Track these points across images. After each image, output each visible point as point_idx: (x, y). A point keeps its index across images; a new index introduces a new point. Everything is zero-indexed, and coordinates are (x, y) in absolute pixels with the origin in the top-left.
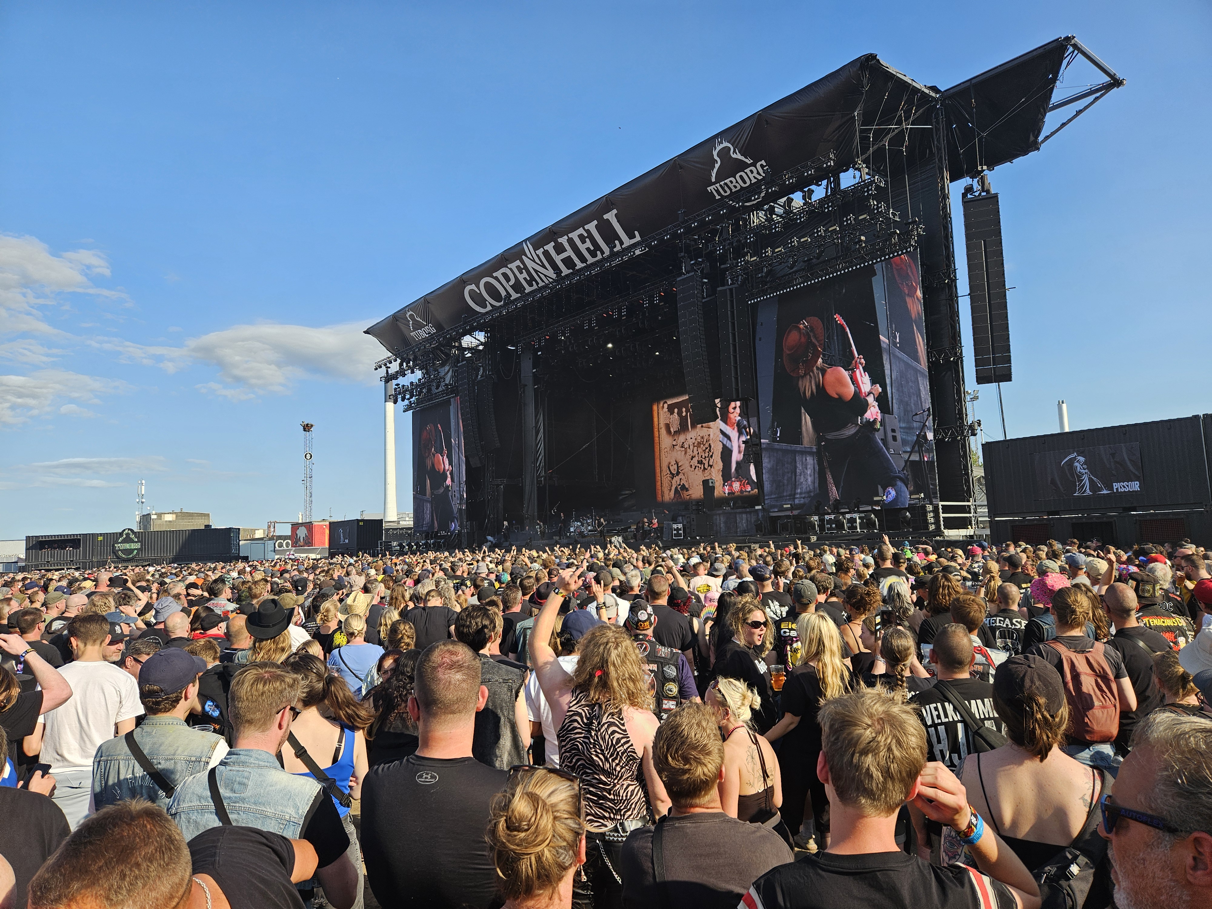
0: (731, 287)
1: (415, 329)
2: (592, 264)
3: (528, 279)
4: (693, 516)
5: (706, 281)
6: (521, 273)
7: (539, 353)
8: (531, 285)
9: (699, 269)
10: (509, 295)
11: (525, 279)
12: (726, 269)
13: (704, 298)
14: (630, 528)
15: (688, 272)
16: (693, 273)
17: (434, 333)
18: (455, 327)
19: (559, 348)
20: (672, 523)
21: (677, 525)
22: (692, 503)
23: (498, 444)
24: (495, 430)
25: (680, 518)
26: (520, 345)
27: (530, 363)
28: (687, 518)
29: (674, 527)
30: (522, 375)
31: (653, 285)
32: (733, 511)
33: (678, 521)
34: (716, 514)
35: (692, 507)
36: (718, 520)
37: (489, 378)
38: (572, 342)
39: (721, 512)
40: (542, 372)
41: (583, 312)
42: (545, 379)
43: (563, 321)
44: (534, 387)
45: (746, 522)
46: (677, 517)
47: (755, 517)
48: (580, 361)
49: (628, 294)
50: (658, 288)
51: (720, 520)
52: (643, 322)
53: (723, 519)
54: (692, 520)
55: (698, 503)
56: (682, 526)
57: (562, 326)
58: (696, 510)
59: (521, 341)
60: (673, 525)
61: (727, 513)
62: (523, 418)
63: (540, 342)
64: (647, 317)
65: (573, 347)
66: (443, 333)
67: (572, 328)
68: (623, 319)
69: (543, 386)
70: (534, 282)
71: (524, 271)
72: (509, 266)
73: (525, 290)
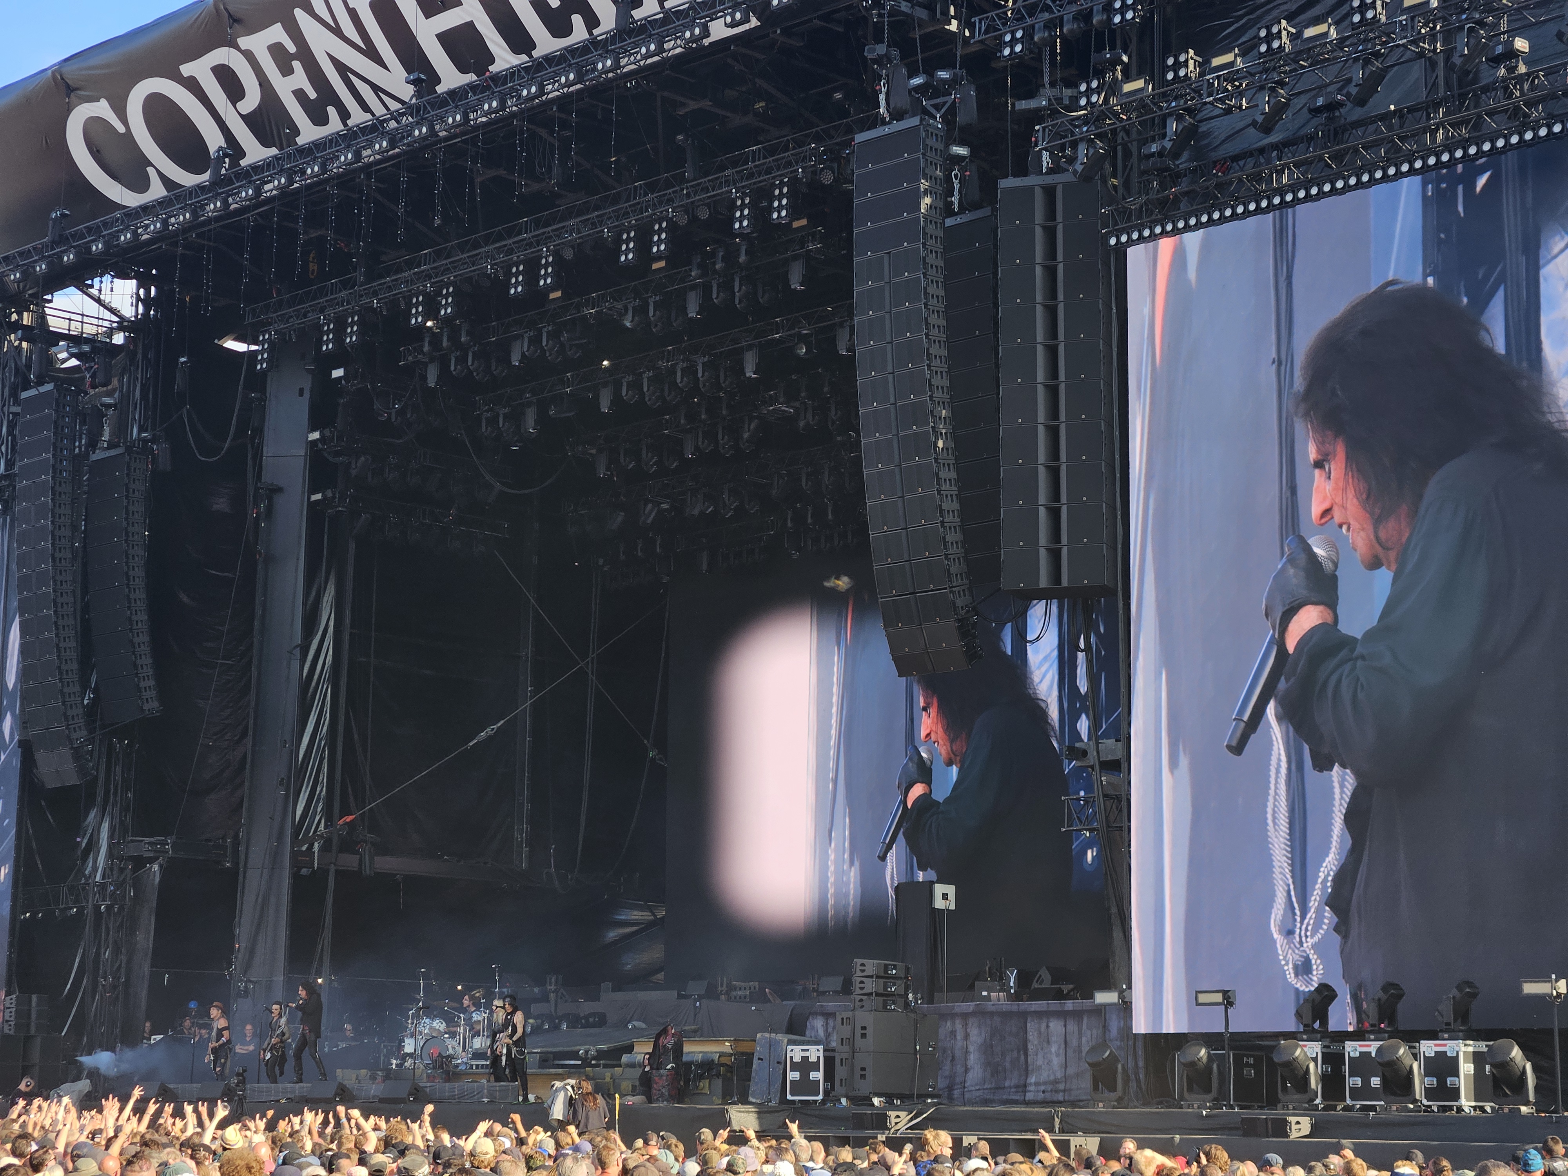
0: (1049, 180)
2: (549, 59)
3: (312, 95)
4: (865, 1017)
5: (961, 151)
6: (286, 71)
7: (338, 373)
8: (320, 119)
9: (937, 107)
10: (234, 149)
11: (299, 94)
12: (1036, 116)
13: (949, 211)
14: (629, 1049)
15: (897, 115)
16: (915, 121)
18: (21, 254)
19: (410, 358)
20: (786, 1041)
21: (803, 1050)
22: (863, 968)
23: (152, 705)
24: (145, 649)
25: (818, 1025)
26: (267, 337)
27: (302, 408)
28: (843, 1024)
29: (791, 1058)
30: (267, 451)
31: (771, 151)
32: (1014, 1006)
33: (807, 1033)
34: (953, 1016)
35: (862, 982)
36: (959, 1036)
37: (138, 453)
38: (463, 339)
39: (971, 1009)
40: (343, 444)
41: (510, 233)
42: (354, 472)
43: (434, 262)
44: (309, 498)
45: (1062, 1051)
46: (808, 1019)
47: (1095, 1032)
48: (487, 411)
49: (681, 179)
50: (789, 164)
51: (966, 1037)
52: (726, 286)
53: (976, 1035)
54: (859, 1032)
55: (886, 971)
56: (821, 1054)
57: (429, 277)
58: (877, 995)
59: (270, 324)
60: (790, 1048)
61: (992, 1014)
62: (258, 611)
63: (340, 332)
64: (741, 267)
65: (462, 360)
67: (465, 288)
68: (654, 267)
69: (342, 498)
70: (331, 111)
71: (296, 64)
72: (244, 42)
73: (298, 133)
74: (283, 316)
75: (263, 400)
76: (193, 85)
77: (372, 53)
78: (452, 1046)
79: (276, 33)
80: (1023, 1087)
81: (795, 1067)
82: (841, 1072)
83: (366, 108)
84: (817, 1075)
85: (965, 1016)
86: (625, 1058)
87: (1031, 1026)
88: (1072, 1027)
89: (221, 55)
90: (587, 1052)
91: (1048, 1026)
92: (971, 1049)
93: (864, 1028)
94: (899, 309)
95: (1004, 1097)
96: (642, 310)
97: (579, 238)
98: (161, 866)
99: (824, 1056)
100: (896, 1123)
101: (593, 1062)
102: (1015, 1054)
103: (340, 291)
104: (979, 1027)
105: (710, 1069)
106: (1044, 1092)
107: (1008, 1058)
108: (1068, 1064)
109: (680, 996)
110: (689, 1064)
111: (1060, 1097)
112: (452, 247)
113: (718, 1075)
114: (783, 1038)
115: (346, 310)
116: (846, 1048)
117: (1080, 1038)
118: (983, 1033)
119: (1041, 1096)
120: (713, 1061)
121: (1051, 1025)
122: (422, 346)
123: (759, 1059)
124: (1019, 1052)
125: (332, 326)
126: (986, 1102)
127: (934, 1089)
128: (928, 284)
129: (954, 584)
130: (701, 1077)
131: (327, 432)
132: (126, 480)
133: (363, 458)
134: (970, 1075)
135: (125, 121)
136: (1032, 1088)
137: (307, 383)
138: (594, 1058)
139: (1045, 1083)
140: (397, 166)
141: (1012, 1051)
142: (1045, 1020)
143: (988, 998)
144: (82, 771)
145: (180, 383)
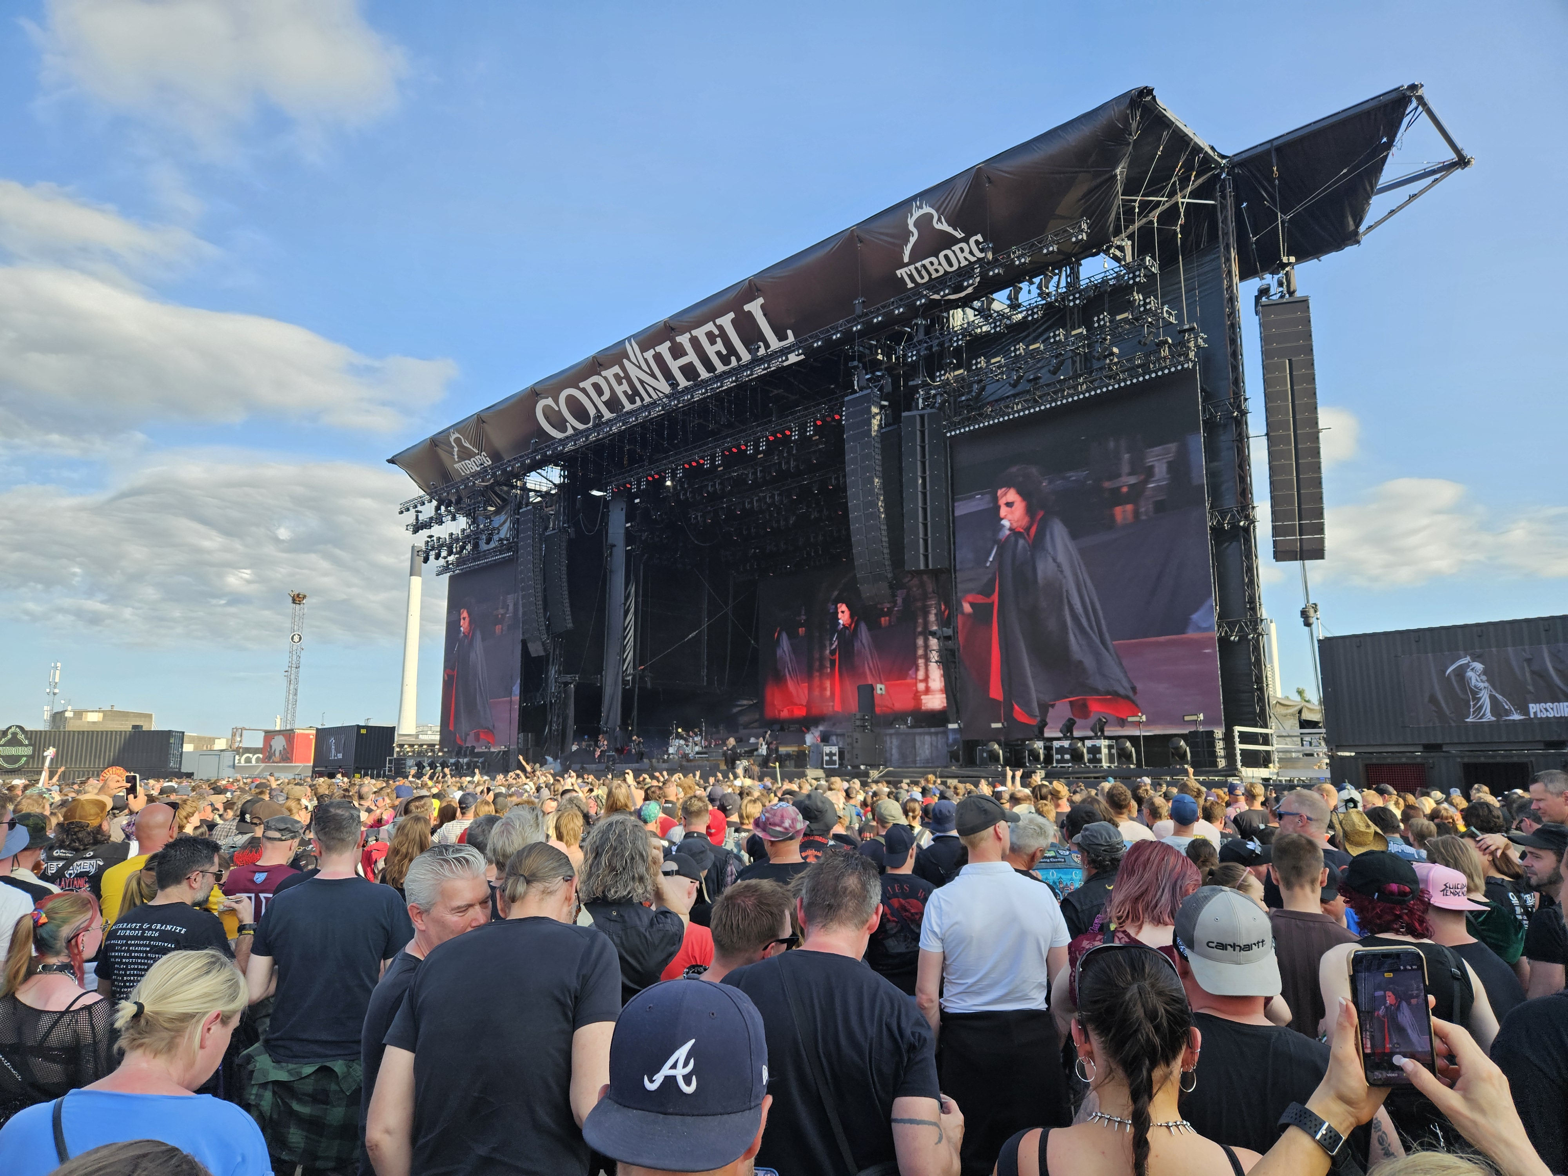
0: (922, 412)
1: (461, 459)
2: (722, 374)
3: (630, 392)
4: (857, 736)
5: (885, 403)
6: (620, 384)
7: (637, 501)
8: (633, 402)
9: (876, 387)
10: (600, 415)
11: (625, 393)
15: (861, 389)
16: (868, 391)
17: (490, 465)
18: (520, 457)
19: (663, 495)
20: (822, 745)
21: (830, 748)
23: (570, 625)
24: (567, 605)
25: (834, 738)
26: (610, 487)
27: (622, 515)
28: (847, 738)
29: (825, 751)
30: (610, 531)
31: (806, 409)
32: (911, 731)
33: (830, 741)
34: (886, 735)
36: (888, 743)
37: (562, 532)
38: (685, 486)
39: (893, 732)
41: (704, 444)
43: (675, 456)
44: (626, 549)
45: (929, 748)
46: (830, 737)
47: (943, 739)
49: (770, 421)
50: (814, 413)
51: (891, 743)
52: (788, 463)
53: (895, 742)
54: (854, 741)
55: (863, 717)
56: (837, 749)
57: (673, 462)
58: (860, 726)
59: (612, 482)
60: (824, 748)
61: (902, 734)
62: (608, 590)
63: (639, 485)
64: (793, 455)
65: (685, 494)
66: (502, 465)
67: (687, 466)
68: (759, 456)
69: (638, 548)
70: (637, 398)
71: (624, 381)
72: (604, 373)
73: (624, 407)
74: (617, 480)
75: (608, 512)
76: (584, 391)
77: (653, 375)
78: (688, 750)
79: (616, 369)
80: (915, 762)
81: (827, 755)
83: (650, 397)
84: (836, 758)
85: (891, 735)
86: (755, 753)
87: (917, 738)
88: (934, 738)
89: (595, 379)
91: (924, 738)
92: (893, 747)
93: (856, 739)
96: (755, 473)
97: (731, 445)
98: (574, 685)
99: (838, 751)
100: (871, 775)
103: (639, 469)
104: (897, 739)
105: (790, 758)
107: (909, 750)
108: (932, 752)
110: (781, 756)
111: (930, 765)
113: (796, 759)
115: (641, 476)
116: (849, 747)
117: (937, 742)
118: (898, 741)
119: (922, 765)
120: (791, 755)
123: (813, 753)
124: (912, 748)
125: (635, 483)
126: (900, 767)
127: (884, 762)
129: (887, 569)
130: (787, 761)
135: (558, 405)
136: (918, 762)
137: (624, 507)
140: (663, 419)
141: (910, 748)
142: (923, 735)
143: (899, 728)
144: (545, 650)
145: (578, 505)
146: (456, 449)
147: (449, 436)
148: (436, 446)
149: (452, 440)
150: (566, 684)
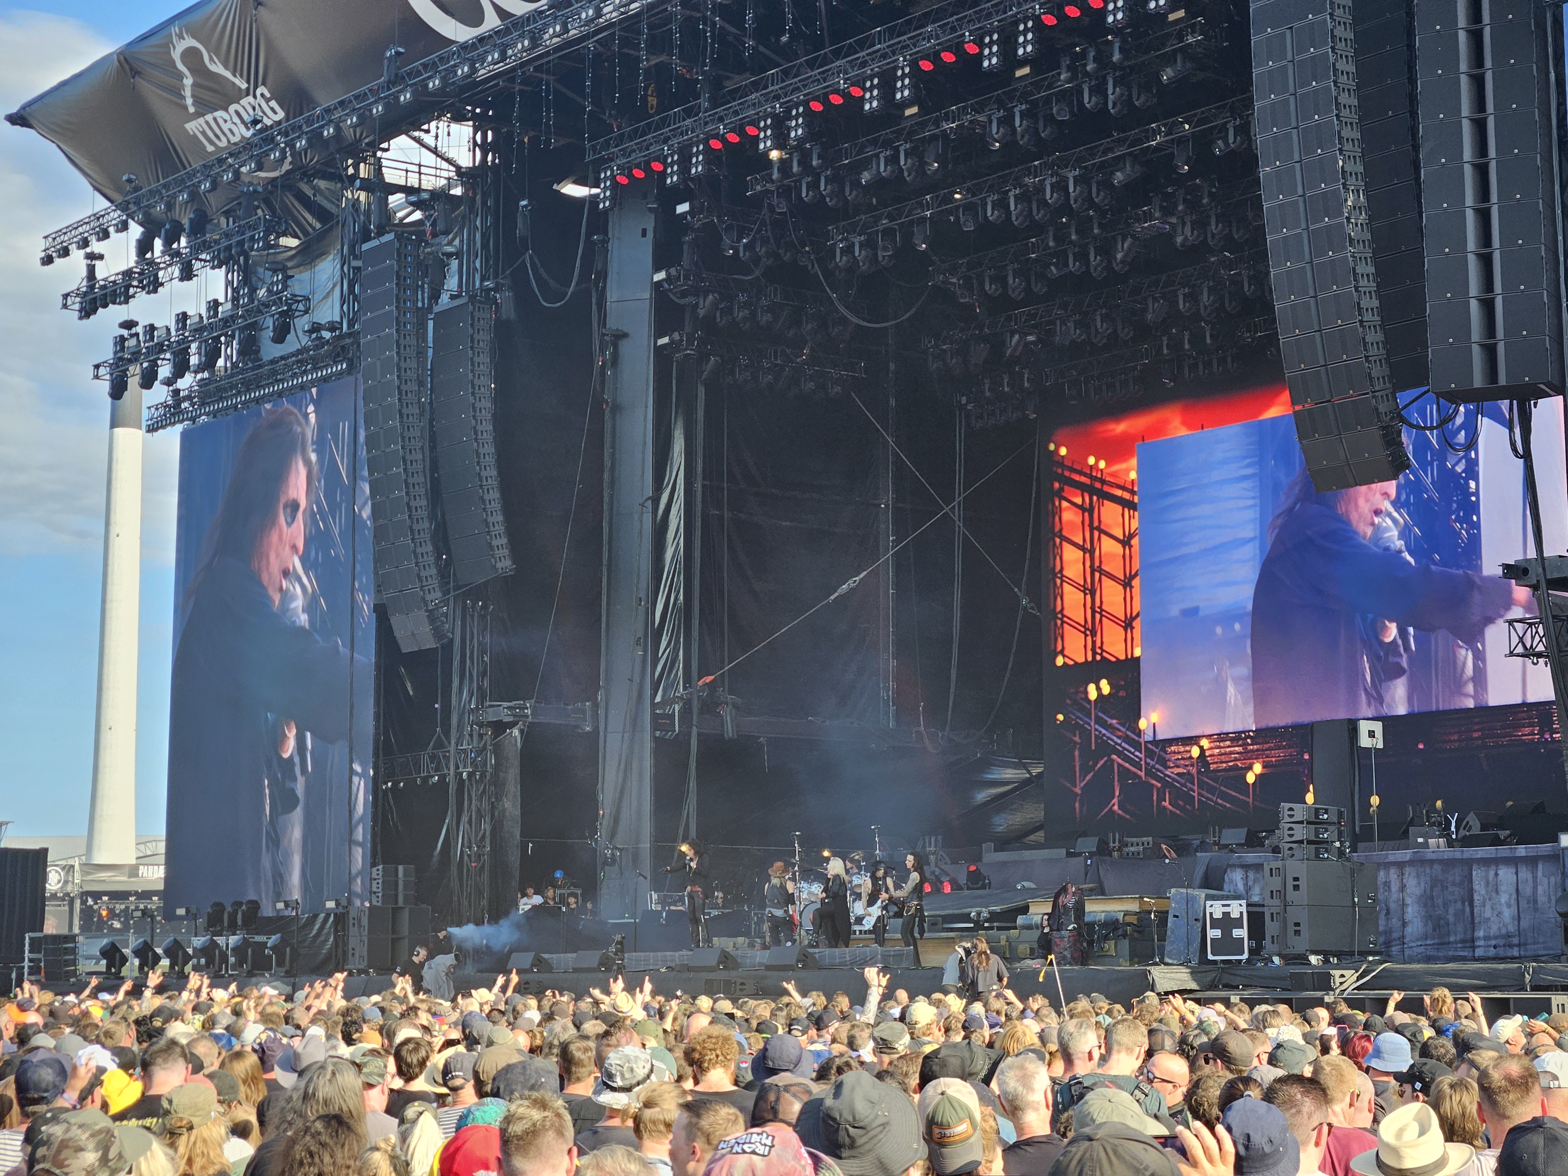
1: (204, 107)
4: (1297, 867)
7: (683, 208)
14: (1025, 910)
17: (279, 123)
18: (357, 98)
19: (759, 188)
20: (1203, 896)
21: (1223, 906)
22: (1291, 813)
23: (505, 564)
24: (496, 506)
25: (1236, 877)
26: (609, 173)
27: (645, 250)
28: (1271, 875)
29: (1211, 914)
30: (612, 295)
32: (1457, 853)
33: (1226, 887)
34: (1387, 865)
35: (1291, 829)
36: (1395, 887)
37: (480, 302)
38: (814, 163)
39: (1408, 858)
40: (690, 283)
41: (862, 45)
42: (702, 312)
43: (783, 81)
44: (655, 343)
45: (1513, 902)
46: (1225, 872)
47: (1552, 879)
48: (841, 241)
51: (1403, 888)
52: (1100, 88)
53: (1414, 885)
54: (1290, 883)
55: (1317, 817)
56: (1244, 909)
57: (777, 98)
58: (1310, 842)
59: (612, 160)
60: (1209, 903)
61: (1432, 862)
62: (608, 463)
63: (685, 162)
64: (1114, 67)
65: (814, 186)
66: (309, 121)
67: (817, 107)
68: (1019, 73)
69: (690, 342)
74: (625, 153)
75: (605, 241)
80: (1470, 942)
81: (1215, 924)
82: (1271, 928)
84: (1242, 933)
85: (1401, 865)
86: (1021, 920)
87: (1477, 875)
88: (1525, 873)
90: (979, 914)
91: (1496, 874)
92: (1409, 901)
93: (1296, 879)
94: (1305, 90)
95: (1450, 953)
96: (1007, 121)
97: (938, 44)
98: (522, 731)
99: (1248, 912)
100: (1341, 983)
101: (986, 925)
102: (1459, 905)
103: (684, 120)
104: (1418, 876)
105: (1116, 929)
106: (1495, 947)
107: (1451, 910)
108: (1522, 916)
109: (1069, 855)
111: (1515, 952)
112: (801, 64)
113: (1124, 936)
114: (1202, 893)
115: (691, 139)
116: (1276, 902)
117: (1535, 888)
118: (1423, 884)
119: (1492, 952)
120: (1117, 920)
121: (1500, 872)
122: (771, 175)
123: (1176, 917)
124: (1463, 903)
125: (676, 157)
126: (1428, 959)
127: (1375, 945)
128: (1337, 60)
129: (1377, 388)
130: (1106, 938)
131: (673, 271)
132: (471, 331)
133: (711, 297)
134: (1409, 930)
136: (1481, 943)
137: (650, 223)
138: (987, 921)
139: (1496, 938)
141: (1455, 902)
142: (1494, 867)
143: (1426, 845)
144: (438, 633)
145: (521, 227)
146: (188, 81)
147: (167, 45)
148: (135, 73)
149: (176, 55)
150: (500, 727)
